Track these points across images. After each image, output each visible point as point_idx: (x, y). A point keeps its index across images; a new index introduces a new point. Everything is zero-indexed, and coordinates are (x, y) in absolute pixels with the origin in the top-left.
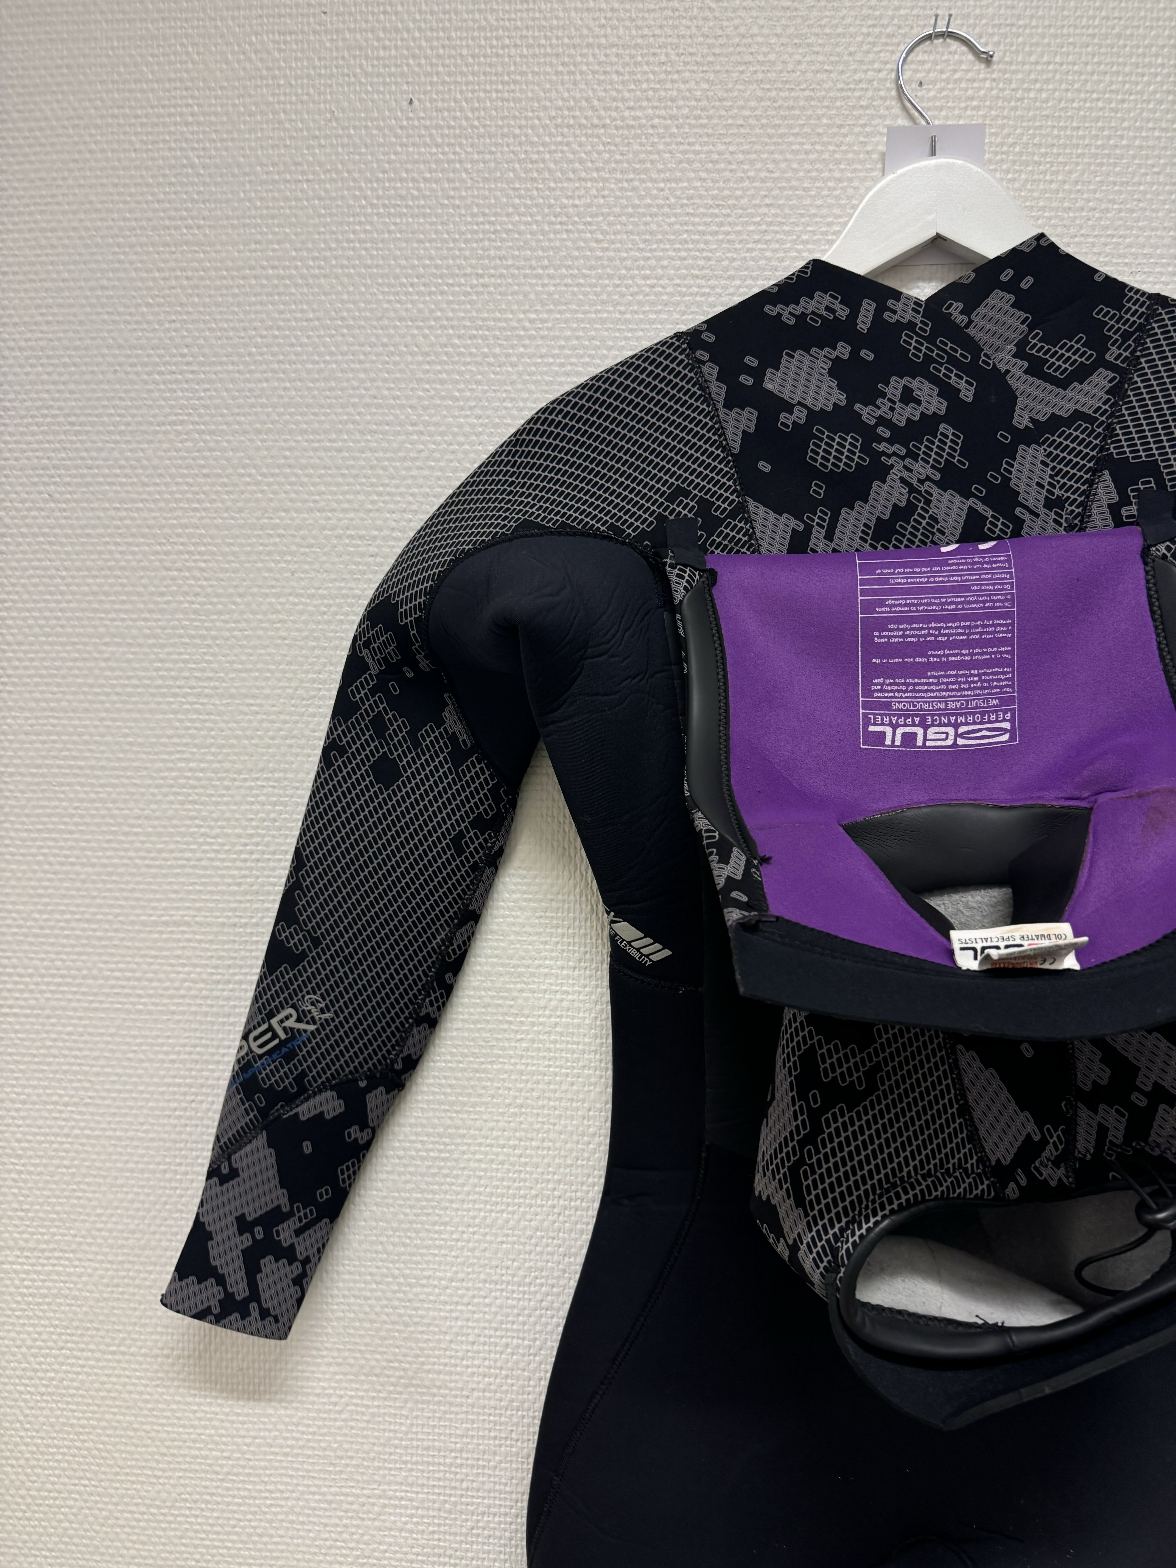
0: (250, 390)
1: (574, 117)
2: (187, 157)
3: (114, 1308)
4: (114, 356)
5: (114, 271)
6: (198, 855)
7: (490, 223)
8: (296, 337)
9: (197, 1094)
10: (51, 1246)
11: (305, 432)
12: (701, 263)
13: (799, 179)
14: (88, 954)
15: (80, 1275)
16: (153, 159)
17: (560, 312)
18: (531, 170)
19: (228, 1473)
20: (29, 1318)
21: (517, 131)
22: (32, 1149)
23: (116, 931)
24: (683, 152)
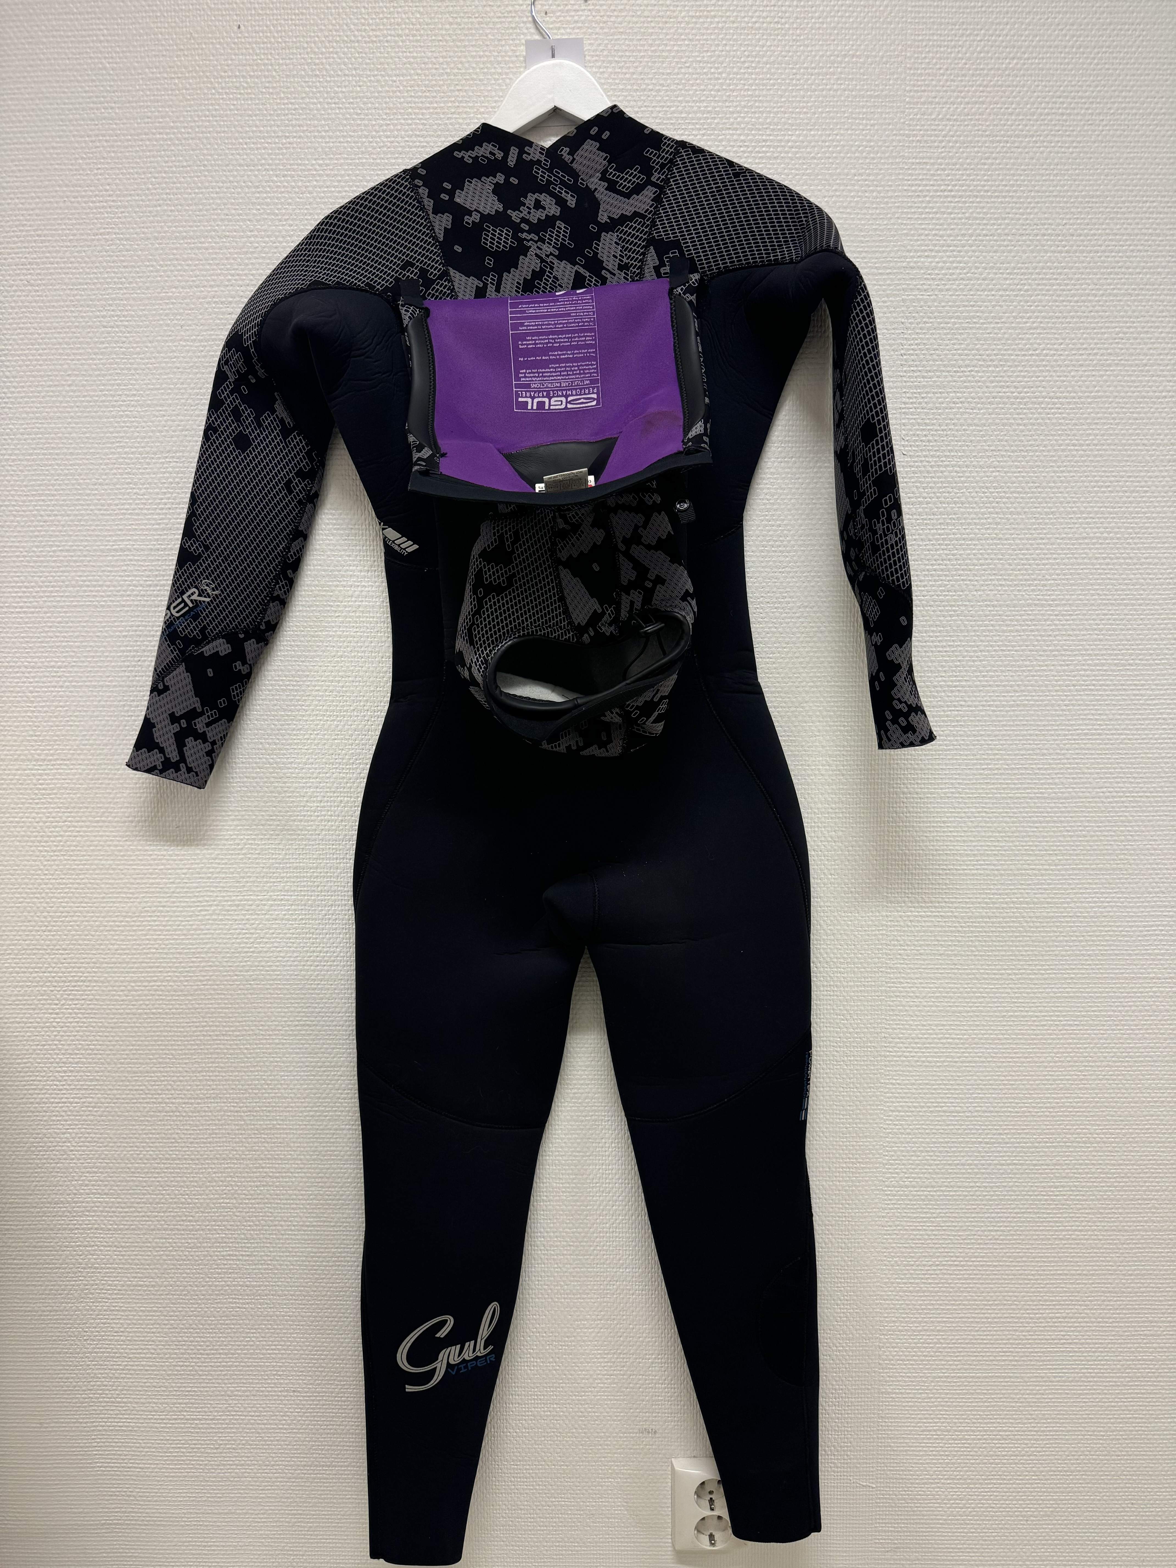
0: (150, 212)
1: (339, 36)
2: (101, 63)
3: (96, 793)
4: (64, 191)
5: (60, 137)
7: (291, 103)
8: (176, 177)
9: (141, 656)
10: (55, 757)
11: (185, 237)
12: (421, 127)
13: (476, 74)
14: (68, 572)
15: (74, 774)
16: (80, 64)
17: (337, 159)
18: (315, 70)
19: (173, 892)
20: (43, 803)
21: (306, 45)
22: (39, 697)
23: (85, 556)
24: (406, 57)
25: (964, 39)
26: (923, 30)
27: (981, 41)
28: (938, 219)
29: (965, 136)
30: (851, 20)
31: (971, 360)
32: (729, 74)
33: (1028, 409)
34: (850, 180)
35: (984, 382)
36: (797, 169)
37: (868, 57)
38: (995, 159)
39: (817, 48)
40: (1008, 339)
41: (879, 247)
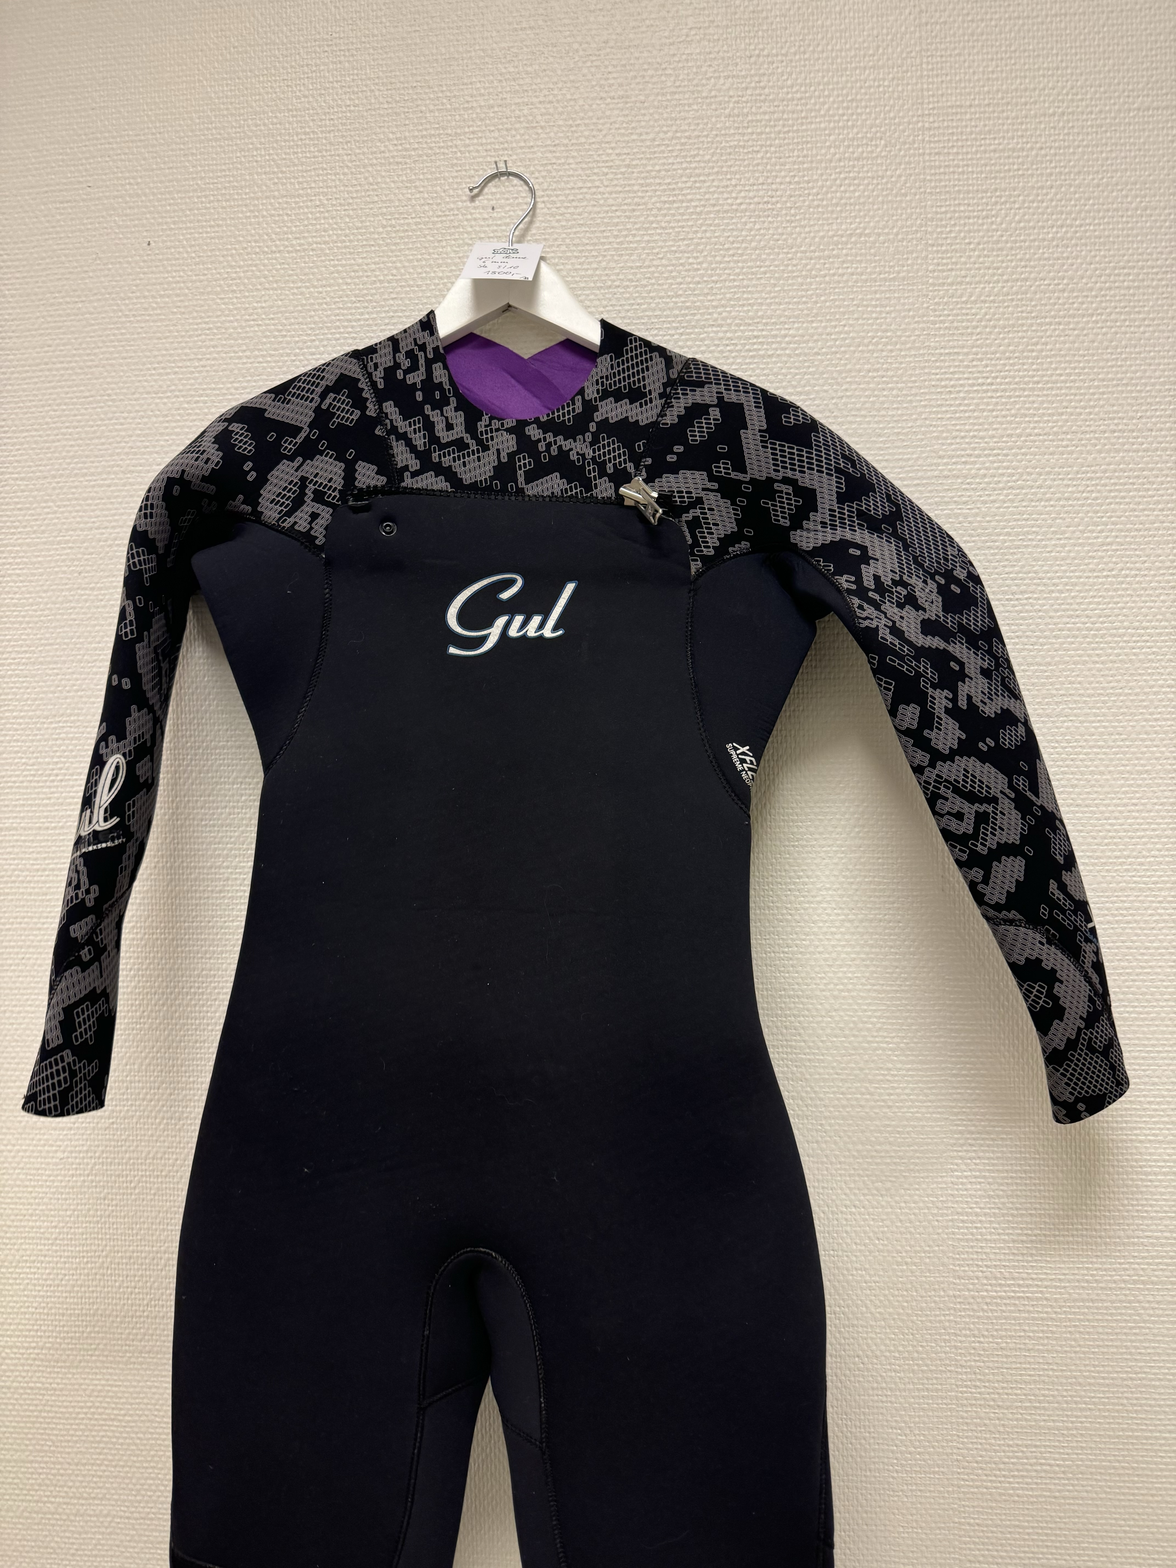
0: (49, 448)
1: (259, 247)
6: (21, 779)
7: (205, 323)
8: (77, 409)
11: (86, 475)
13: (414, 279)
18: (232, 285)
21: (221, 259)
24: (334, 266)
25: (998, 207)
26: (946, 200)
27: (1019, 208)
28: (976, 418)
29: (1006, 319)
30: (857, 194)
31: (1029, 585)
32: (711, 263)
33: (1106, 643)
34: (864, 377)
35: (1046, 611)
36: (797, 368)
37: (879, 235)
38: (1046, 344)
39: (816, 228)
40: (1074, 558)
41: (904, 454)
